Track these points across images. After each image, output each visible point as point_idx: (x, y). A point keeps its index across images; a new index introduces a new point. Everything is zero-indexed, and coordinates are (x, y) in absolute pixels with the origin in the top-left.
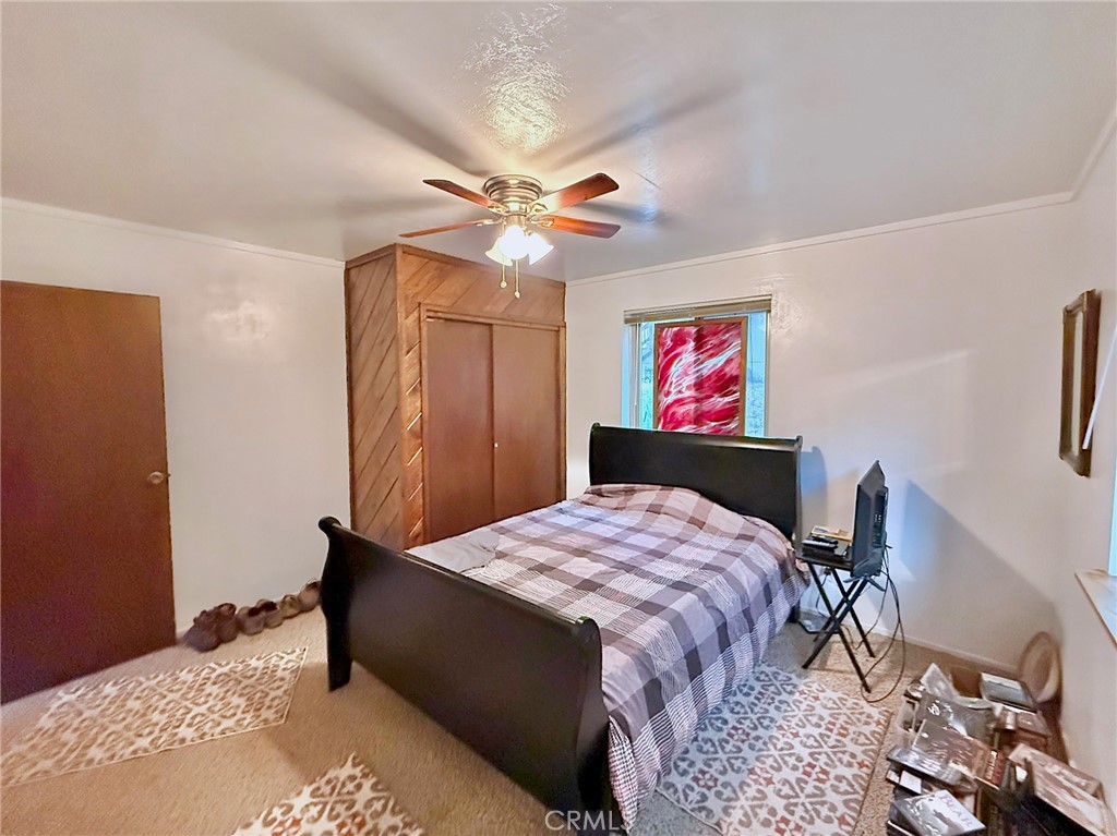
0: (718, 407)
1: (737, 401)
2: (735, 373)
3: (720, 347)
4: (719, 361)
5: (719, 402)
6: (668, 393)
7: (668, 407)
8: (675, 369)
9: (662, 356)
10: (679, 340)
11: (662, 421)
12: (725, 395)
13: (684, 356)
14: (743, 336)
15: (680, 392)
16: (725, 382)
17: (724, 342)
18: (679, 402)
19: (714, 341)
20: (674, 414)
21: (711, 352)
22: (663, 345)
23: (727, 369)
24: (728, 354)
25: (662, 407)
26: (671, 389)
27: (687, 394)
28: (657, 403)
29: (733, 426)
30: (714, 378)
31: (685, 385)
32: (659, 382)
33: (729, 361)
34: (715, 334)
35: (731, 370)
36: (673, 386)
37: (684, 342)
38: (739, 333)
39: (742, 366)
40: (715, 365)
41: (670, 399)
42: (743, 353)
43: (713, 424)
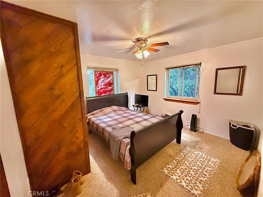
0: (109, 89)
1: (113, 87)
2: (112, 82)
3: (109, 77)
4: (109, 80)
5: (109, 88)
6: (98, 87)
7: (99, 90)
8: (100, 81)
9: (96, 78)
10: (100, 75)
11: (98, 94)
12: (110, 87)
13: (102, 78)
14: (113, 75)
15: (101, 87)
16: (110, 84)
17: (110, 76)
18: (101, 89)
19: (108, 76)
20: (100, 91)
21: (107, 78)
22: (96, 76)
23: (110, 82)
24: (110, 78)
25: (97, 90)
26: (99, 86)
27: (103, 87)
28: (96, 90)
29: (112, 92)
30: (108, 83)
31: (102, 85)
32: (96, 84)
33: (111, 80)
34: (108, 74)
35: (111, 82)
36: (100, 85)
37: (101, 75)
38: (112, 75)
39: (113, 81)
40: (108, 81)
41: (99, 88)
42: (113, 78)
43: (109, 93)
